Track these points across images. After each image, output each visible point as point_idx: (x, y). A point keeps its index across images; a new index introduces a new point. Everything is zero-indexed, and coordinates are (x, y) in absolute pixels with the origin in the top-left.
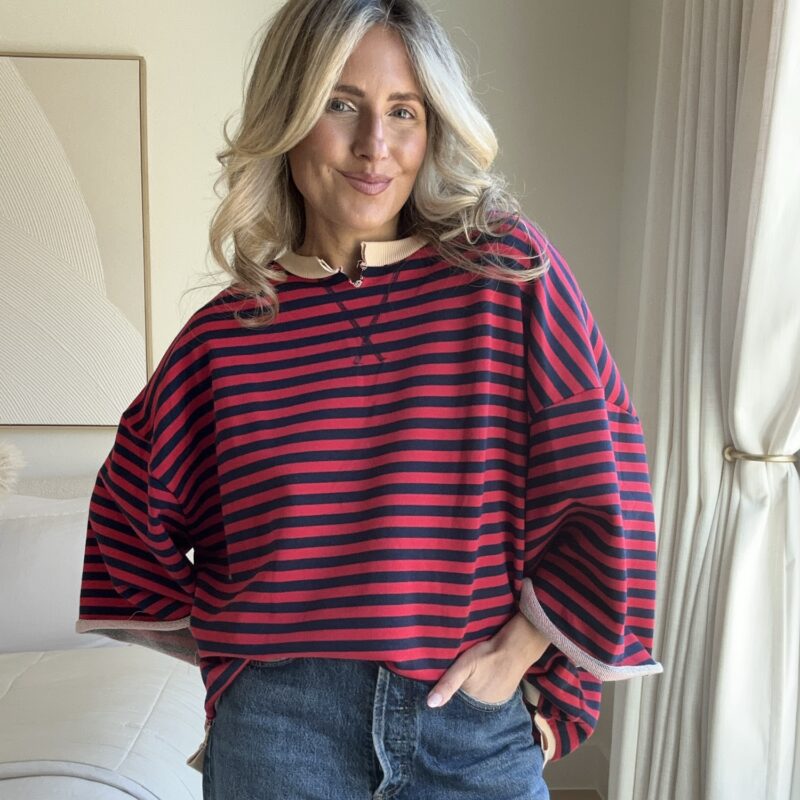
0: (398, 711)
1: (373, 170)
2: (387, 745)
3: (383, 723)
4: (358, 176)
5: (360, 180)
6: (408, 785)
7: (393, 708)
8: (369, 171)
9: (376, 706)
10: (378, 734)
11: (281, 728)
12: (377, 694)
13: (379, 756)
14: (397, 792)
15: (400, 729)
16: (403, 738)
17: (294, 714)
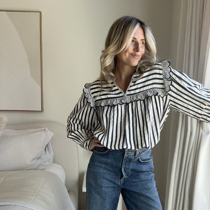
0: (127, 164)
1: (137, 54)
2: (124, 170)
3: (124, 166)
4: (134, 55)
5: (135, 56)
6: (127, 178)
7: (126, 163)
8: (136, 54)
9: (123, 162)
10: (123, 168)
11: (103, 166)
12: (124, 160)
13: (123, 172)
14: (125, 179)
15: (128, 167)
16: (128, 169)
17: (106, 164)
